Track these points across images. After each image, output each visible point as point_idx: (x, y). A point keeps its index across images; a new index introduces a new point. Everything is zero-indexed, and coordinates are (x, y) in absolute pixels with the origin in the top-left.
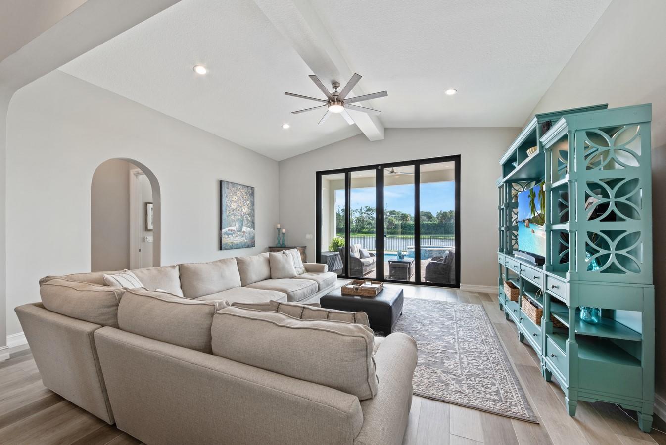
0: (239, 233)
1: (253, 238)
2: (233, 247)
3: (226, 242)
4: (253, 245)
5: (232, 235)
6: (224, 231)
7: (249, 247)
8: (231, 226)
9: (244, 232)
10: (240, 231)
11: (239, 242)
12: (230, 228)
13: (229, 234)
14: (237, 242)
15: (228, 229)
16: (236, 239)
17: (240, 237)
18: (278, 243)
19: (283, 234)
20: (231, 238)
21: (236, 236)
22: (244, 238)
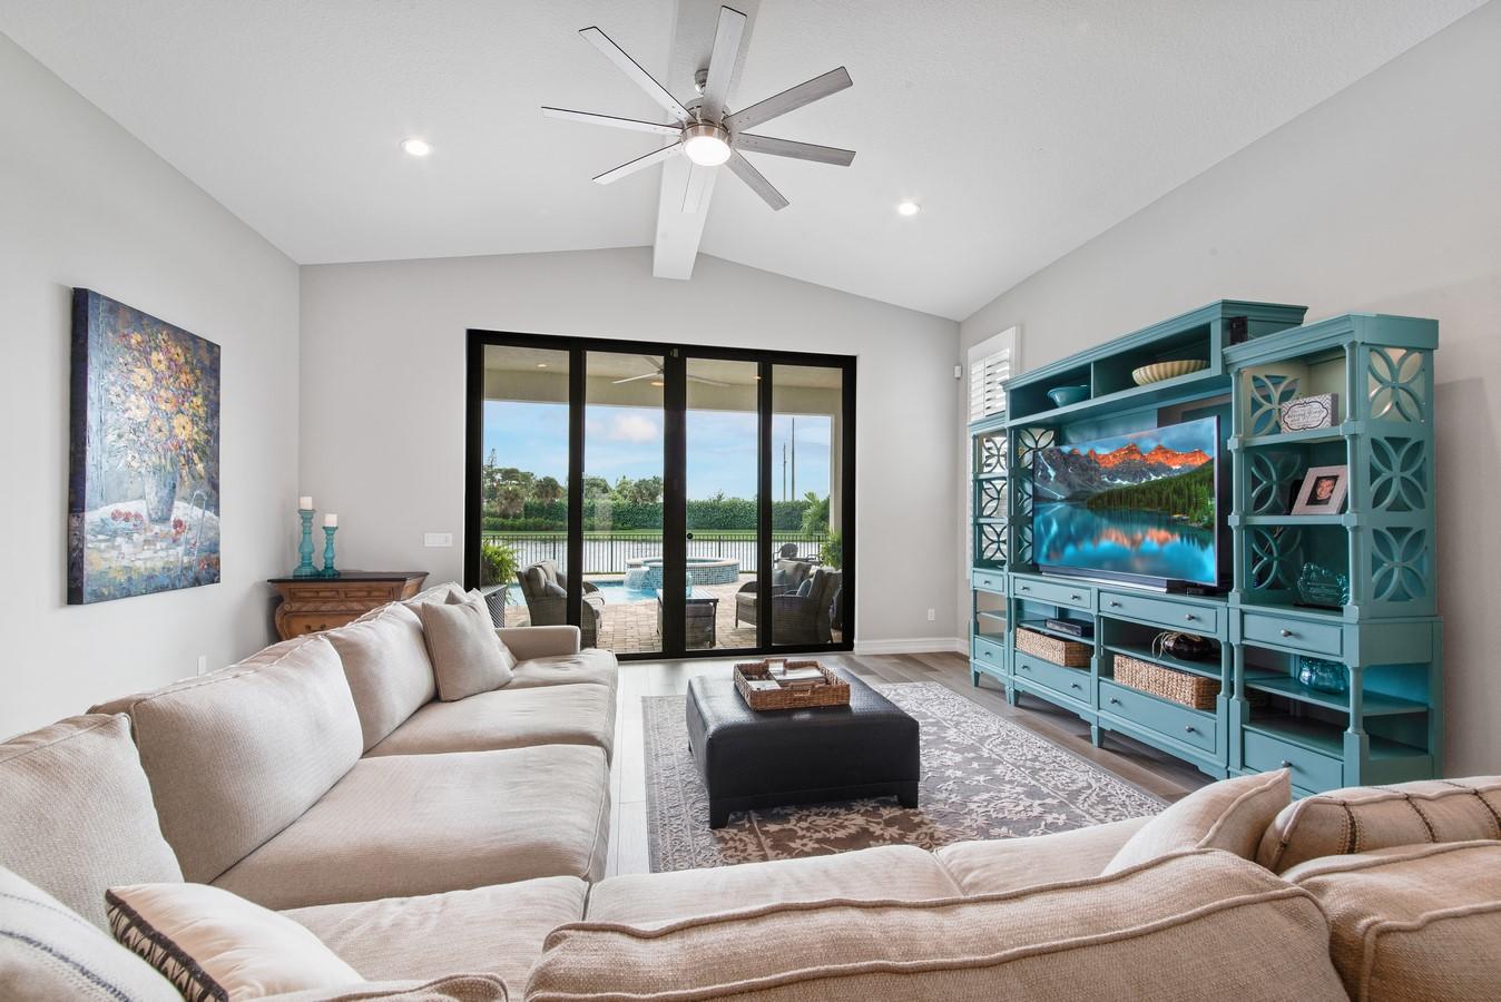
0: (157, 528)
1: (214, 548)
2: (133, 590)
3: (104, 566)
4: (214, 578)
5: (129, 536)
6: (92, 517)
7: (197, 582)
8: (124, 498)
9: (178, 524)
10: (164, 519)
11: (159, 564)
12: (123, 507)
13: (115, 534)
14: (149, 565)
15: (111, 508)
16: (148, 554)
17: (164, 545)
18: (303, 565)
19: (330, 531)
20: (126, 548)
21: (146, 542)
22: (180, 550)
